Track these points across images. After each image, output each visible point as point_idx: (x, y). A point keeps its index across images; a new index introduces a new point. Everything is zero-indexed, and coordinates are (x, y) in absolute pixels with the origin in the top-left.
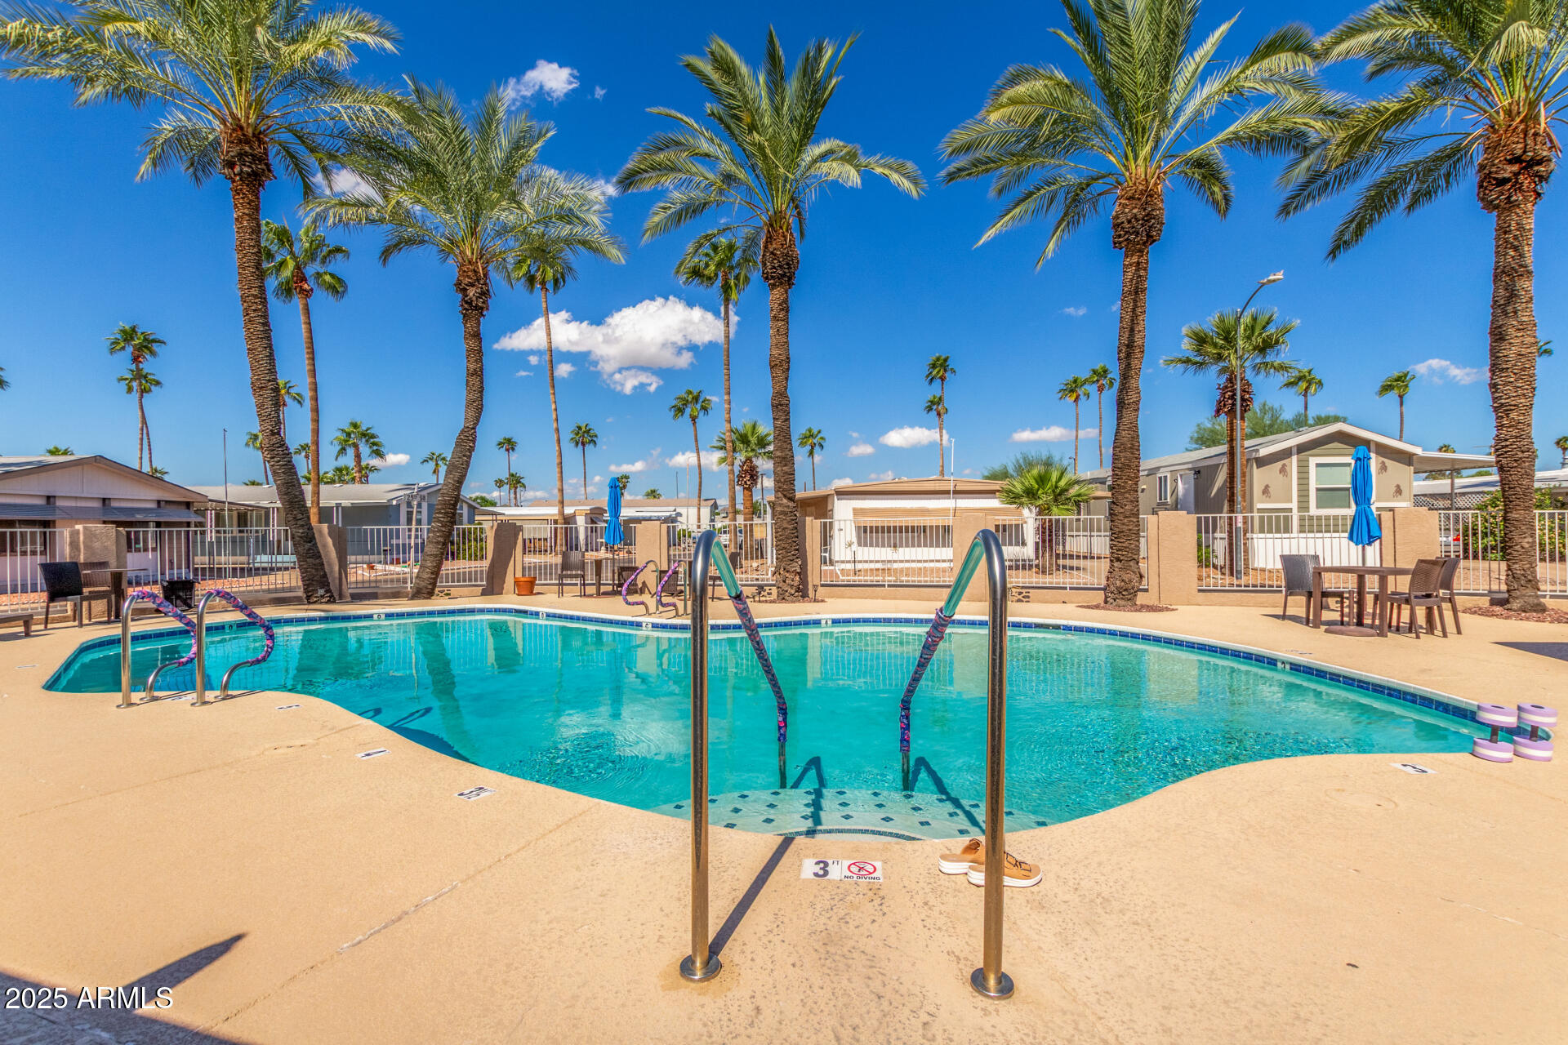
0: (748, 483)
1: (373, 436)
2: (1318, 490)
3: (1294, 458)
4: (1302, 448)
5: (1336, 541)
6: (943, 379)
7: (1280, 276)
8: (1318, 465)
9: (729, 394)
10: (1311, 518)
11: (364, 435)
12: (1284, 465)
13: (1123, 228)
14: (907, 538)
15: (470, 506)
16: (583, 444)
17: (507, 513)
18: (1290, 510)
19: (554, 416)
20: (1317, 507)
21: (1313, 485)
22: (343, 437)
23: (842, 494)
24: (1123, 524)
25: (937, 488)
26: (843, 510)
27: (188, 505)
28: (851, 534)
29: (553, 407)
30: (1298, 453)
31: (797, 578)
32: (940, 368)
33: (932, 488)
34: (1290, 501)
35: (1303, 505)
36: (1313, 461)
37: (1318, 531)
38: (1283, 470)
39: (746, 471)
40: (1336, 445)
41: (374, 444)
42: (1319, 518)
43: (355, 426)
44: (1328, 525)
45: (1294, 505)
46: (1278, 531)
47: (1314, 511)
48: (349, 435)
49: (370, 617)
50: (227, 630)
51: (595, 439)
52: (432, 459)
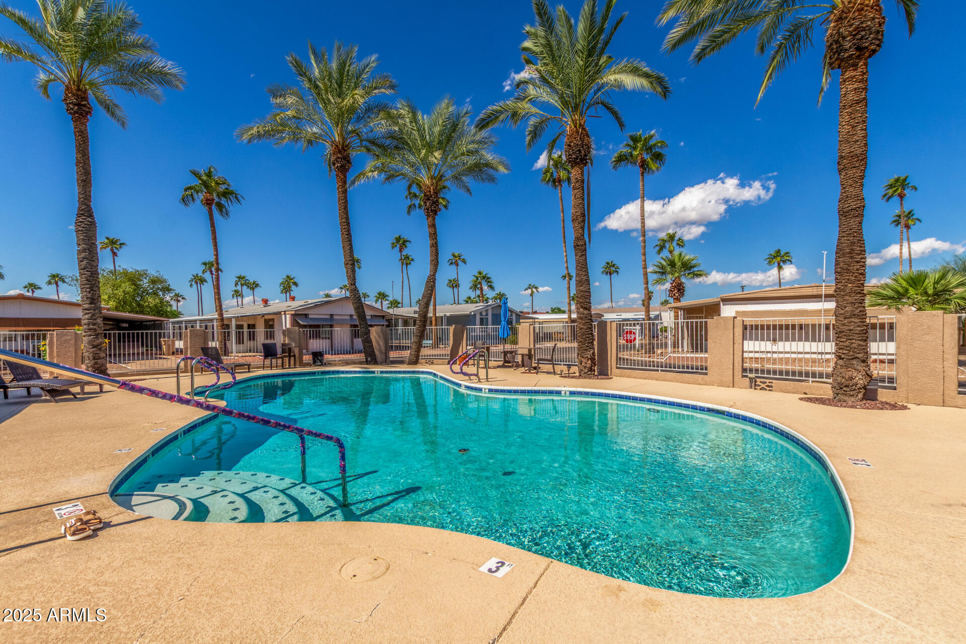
0: (677, 295)
1: (489, 278)
11: (484, 277)
15: (517, 314)
16: (610, 274)
17: (540, 317)
19: (565, 260)
22: (475, 279)
23: (726, 301)
24: (844, 325)
27: (383, 317)
29: (565, 254)
31: (589, 362)
33: (810, 293)
39: (675, 287)
41: (489, 282)
43: (480, 273)
48: (477, 278)
49: (373, 372)
50: (317, 374)
51: (618, 270)
52: (529, 288)
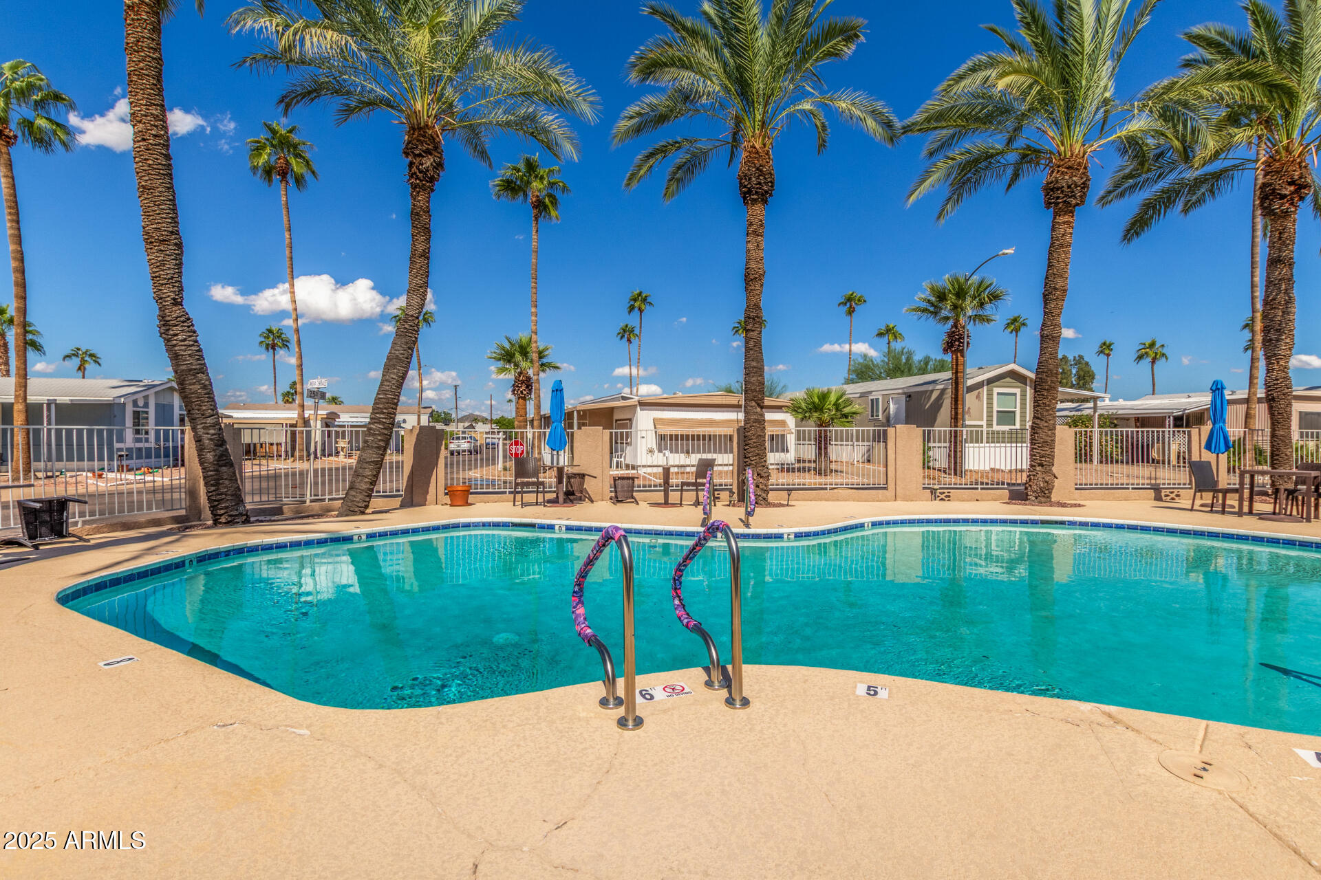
0: (525, 393)
2: (998, 412)
3: (985, 388)
4: (990, 381)
5: (998, 449)
6: (641, 311)
7: (1010, 251)
8: (998, 394)
9: (536, 306)
10: (993, 432)
12: (979, 393)
13: (1062, 192)
14: (698, 445)
18: (982, 426)
20: (997, 425)
21: (995, 408)
23: (644, 405)
25: (724, 402)
26: (644, 421)
28: (651, 441)
30: (987, 385)
32: (639, 302)
33: (720, 402)
34: (982, 420)
35: (990, 425)
36: (996, 390)
37: (998, 442)
38: (978, 397)
39: (523, 382)
40: (1008, 379)
42: (998, 432)
44: (998, 438)
45: (984, 423)
46: (977, 442)
47: (996, 428)
